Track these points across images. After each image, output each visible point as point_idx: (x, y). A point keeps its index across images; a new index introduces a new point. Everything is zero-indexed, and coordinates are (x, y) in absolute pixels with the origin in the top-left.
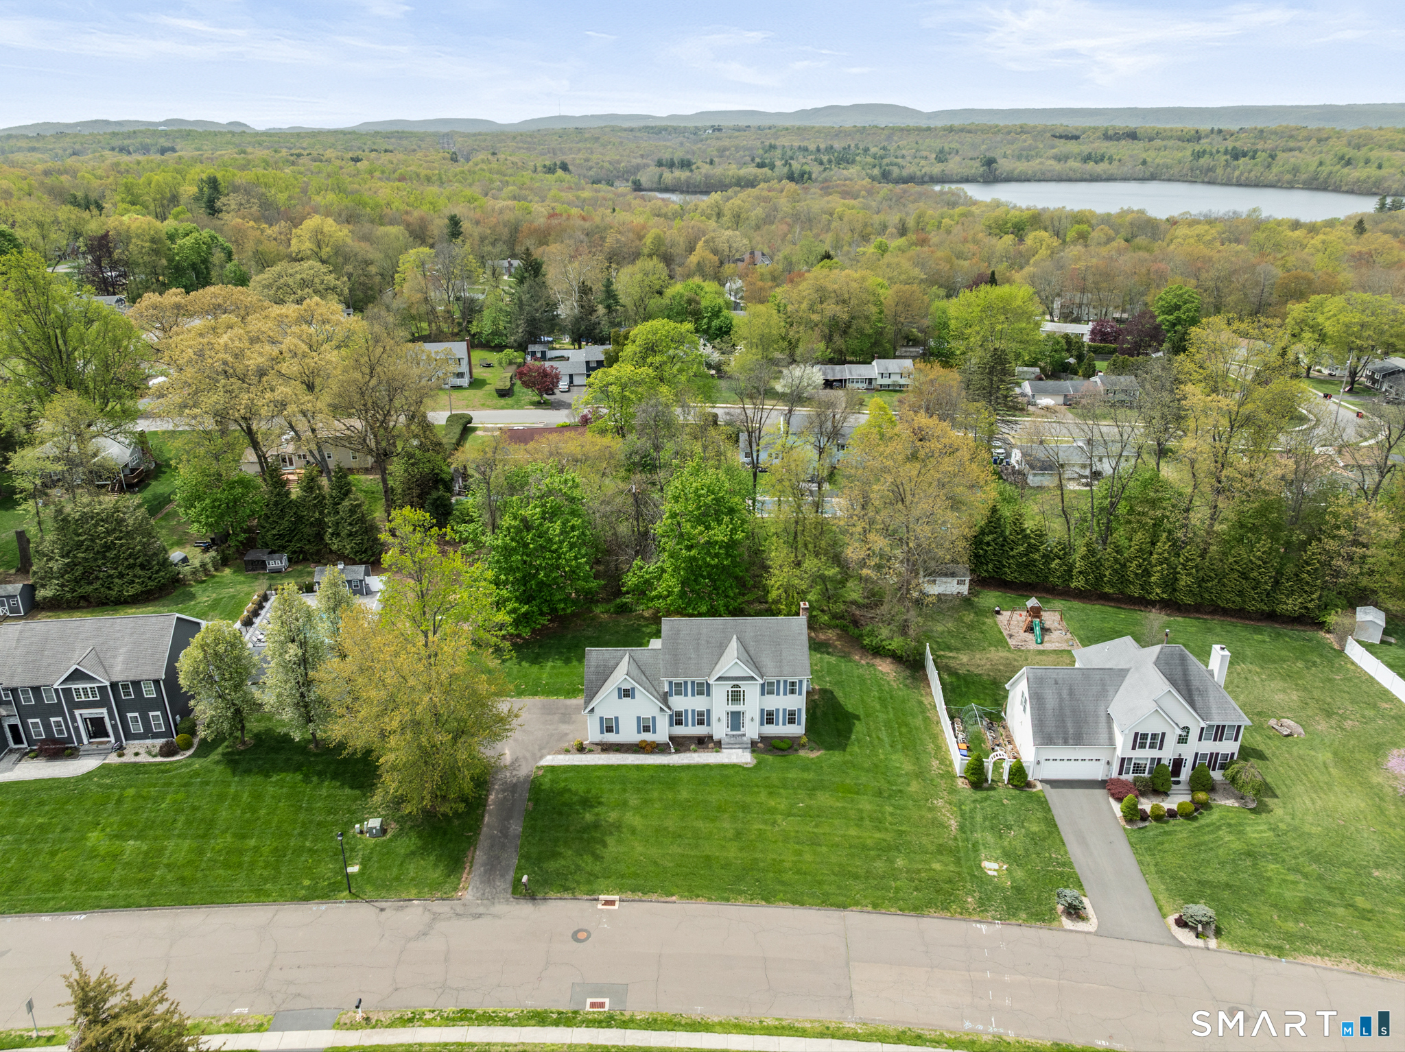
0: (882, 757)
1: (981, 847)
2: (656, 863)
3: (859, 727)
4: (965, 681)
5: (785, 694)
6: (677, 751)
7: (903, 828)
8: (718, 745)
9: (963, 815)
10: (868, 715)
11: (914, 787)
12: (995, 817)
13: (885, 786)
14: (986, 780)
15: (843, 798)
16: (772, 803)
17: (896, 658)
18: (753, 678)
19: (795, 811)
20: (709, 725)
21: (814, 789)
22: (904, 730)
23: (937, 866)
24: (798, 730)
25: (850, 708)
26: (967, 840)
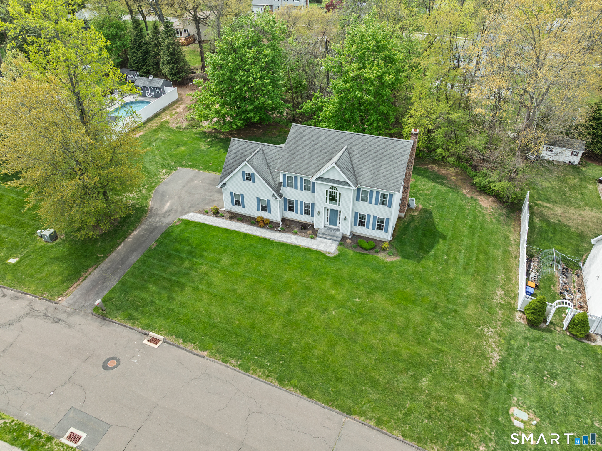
0: (451, 275)
1: (516, 389)
2: (210, 317)
3: (441, 245)
4: (554, 228)
5: (376, 203)
6: (282, 230)
7: (445, 348)
8: (315, 233)
9: (509, 349)
10: (453, 237)
11: (471, 310)
12: (542, 360)
13: (442, 303)
14: (545, 321)
15: (398, 303)
16: (333, 292)
17: (498, 197)
18: (347, 184)
19: (349, 304)
20: (313, 216)
21: (376, 289)
22: (481, 257)
23: (461, 398)
24: (386, 236)
25: (440, 229)
26: (504, 378)
